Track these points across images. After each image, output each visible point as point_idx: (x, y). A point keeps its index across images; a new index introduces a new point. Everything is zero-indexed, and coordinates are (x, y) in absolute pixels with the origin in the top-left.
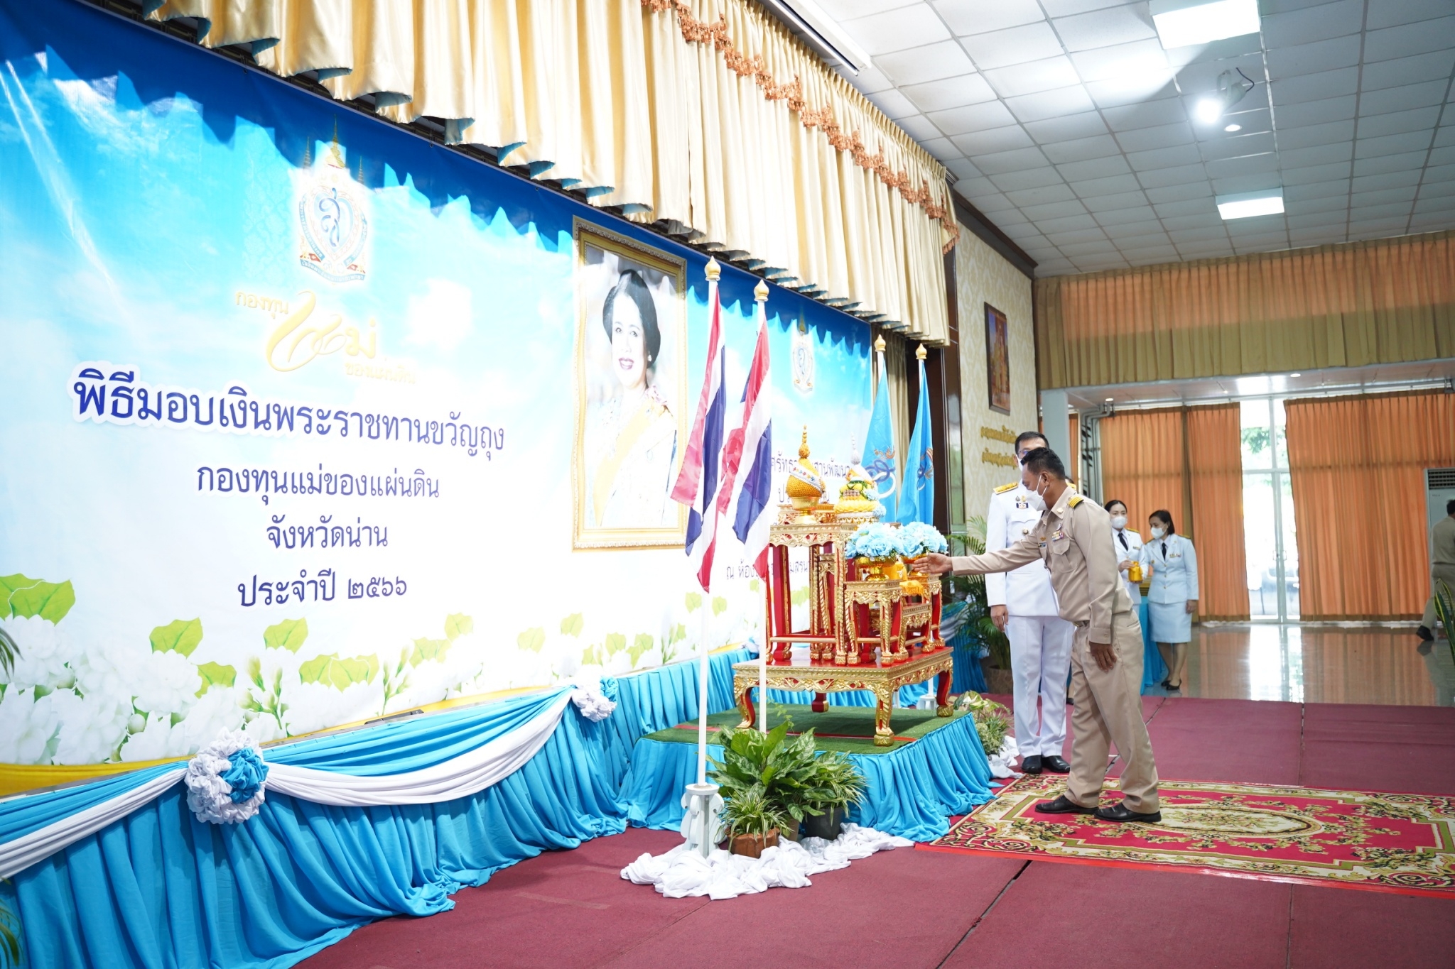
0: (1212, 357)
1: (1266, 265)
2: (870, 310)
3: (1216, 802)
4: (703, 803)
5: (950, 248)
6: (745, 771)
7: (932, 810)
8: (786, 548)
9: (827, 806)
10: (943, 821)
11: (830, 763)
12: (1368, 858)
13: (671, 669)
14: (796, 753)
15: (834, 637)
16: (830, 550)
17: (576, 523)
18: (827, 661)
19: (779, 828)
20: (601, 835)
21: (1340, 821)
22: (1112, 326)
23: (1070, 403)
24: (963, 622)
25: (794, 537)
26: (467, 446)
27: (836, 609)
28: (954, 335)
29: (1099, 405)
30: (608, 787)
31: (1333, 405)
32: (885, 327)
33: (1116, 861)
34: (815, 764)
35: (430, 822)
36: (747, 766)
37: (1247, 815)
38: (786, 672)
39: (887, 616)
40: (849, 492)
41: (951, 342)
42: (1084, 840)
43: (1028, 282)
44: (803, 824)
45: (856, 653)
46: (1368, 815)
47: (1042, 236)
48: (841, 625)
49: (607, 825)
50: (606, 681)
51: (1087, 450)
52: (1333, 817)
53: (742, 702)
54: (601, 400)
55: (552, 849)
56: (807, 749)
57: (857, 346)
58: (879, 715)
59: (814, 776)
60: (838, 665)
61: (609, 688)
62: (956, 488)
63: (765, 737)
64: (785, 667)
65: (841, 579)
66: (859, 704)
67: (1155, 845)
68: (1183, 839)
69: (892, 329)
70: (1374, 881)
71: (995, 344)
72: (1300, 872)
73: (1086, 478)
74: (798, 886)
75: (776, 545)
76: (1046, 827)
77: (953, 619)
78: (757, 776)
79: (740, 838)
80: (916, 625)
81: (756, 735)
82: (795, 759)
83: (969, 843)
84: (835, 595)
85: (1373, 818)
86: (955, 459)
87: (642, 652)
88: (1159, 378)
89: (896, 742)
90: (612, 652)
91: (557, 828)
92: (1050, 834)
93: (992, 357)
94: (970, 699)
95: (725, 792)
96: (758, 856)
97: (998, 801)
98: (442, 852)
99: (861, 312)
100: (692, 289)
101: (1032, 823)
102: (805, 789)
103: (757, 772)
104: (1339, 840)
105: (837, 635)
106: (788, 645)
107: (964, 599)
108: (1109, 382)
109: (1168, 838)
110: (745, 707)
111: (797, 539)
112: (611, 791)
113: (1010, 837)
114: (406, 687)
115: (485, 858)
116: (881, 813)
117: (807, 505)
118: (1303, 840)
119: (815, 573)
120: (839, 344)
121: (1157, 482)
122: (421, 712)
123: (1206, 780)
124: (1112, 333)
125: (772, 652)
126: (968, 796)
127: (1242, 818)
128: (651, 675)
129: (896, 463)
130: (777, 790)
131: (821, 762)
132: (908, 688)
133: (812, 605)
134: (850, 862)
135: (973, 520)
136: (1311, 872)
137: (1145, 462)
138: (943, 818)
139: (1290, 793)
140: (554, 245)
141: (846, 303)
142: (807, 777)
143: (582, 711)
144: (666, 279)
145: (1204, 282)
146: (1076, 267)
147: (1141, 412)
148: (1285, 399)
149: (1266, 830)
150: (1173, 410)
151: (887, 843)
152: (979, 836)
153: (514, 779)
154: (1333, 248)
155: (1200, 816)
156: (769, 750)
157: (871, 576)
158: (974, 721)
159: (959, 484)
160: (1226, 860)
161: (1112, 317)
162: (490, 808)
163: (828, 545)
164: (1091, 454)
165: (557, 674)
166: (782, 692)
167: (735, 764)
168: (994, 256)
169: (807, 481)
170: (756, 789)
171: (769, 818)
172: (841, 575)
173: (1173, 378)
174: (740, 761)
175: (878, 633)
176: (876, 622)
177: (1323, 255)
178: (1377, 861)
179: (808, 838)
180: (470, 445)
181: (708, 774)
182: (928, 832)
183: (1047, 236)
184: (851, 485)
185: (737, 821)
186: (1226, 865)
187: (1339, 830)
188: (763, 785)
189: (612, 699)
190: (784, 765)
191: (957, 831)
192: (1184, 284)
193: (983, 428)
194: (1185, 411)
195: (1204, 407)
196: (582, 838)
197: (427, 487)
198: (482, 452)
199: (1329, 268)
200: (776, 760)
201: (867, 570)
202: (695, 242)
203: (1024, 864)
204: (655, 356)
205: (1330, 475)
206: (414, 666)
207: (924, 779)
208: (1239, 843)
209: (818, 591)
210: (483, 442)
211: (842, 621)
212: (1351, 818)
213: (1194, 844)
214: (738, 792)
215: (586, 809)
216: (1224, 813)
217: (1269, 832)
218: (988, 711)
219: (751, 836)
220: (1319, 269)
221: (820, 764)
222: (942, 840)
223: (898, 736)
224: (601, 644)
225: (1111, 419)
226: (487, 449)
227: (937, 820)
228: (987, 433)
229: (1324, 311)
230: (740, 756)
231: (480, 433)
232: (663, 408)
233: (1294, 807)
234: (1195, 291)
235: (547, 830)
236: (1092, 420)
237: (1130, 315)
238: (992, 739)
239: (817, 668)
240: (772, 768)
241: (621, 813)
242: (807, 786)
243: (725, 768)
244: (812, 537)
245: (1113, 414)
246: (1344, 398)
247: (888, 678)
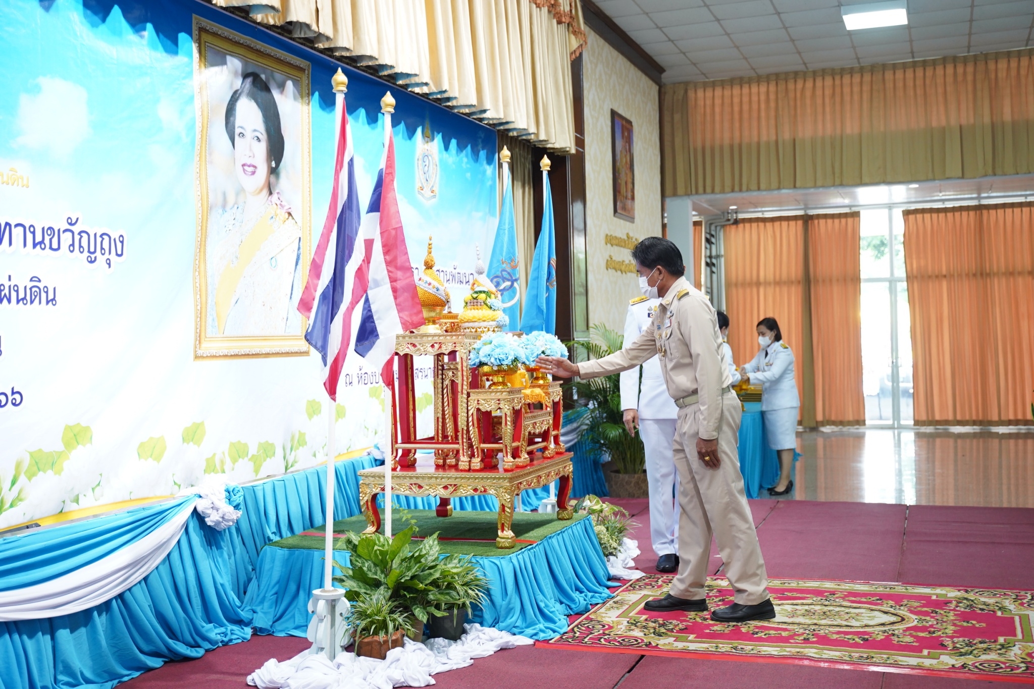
0: (833, 168)
1: (889, 75)
2: (497, 117)
3: (819, 598)
4: (330, 607)
5: (578, 55)
6: (370, 575)
7: (551, 610)
8: (412, 356)
9: (450, 607)
10: (562, 620)
11: (454, 565)
12: (955, 648)
13: (296, 477)
14: (420, 556)
15: (458, 443)
16: (455, 359)
17: (198, 330)
18: (451, 467)
19: (403, 629)
20: (225, 644)
21: (932, 615)
22: (737, 134)
23: (694, 210)
24: (585, 427)
25: (419, 346)
26: (86, 254)
27: (459, 416)
28: (580, 142)
29: (723, 213)
30: (233, 596)
31: (950, 215)
32: (511, 134)
33: (723, 654)
34: (438, 567)
35: (48, 637)
36: (373, 570)
37: (847, 610)
38: (411, 478)
39: (509, 423)
40: (473, 302)
41: (577, 150)
42: (695, 635)
43: (655, 88)
44: (427, 626)
45: (479, 459)
46: (958, 609)
47: (670, 43)
48: (465, 432)
49: (232, 634)
50: (231, 490)
51: (710, 257)
52: (926, 611)
53: (368, 507)
54: (224, 206)
55: (174, 659)
56: (431, 552)
57: (483, 154)
58: (501, 518)
59: (438, 579)
60: (462, 471)
61: (234, 497)
62: (581, 294)
63: (390, 542)
64: (410, 473)
65: (465, 387)
66: (482, 508)
67: (760, 639)
68: (787, 632)
69: (518, 136)
70: (958, 668)
71: (621, 151)
72: (892, 661)
73: (709, 285)
74: (423, 685)
75: (402, 354)
76: (659, 624)
77: (575, 425)
78: (382, 580)
79: (366, 640)
80: (537, 431)
81: (382, 540)
82: (420, 562)
83: (586, 640)
84: (459, 403)
85: (963, 612)
86: (579, 267)
87: (265, 460)
88: (782, 187)
89: (517, 544)
90: (234, 461)
91: (181, 638)
92: (663, 630)
93: (618, 164)
94: (591, 502)
95: (352, 596)
96: (384, 657)
97: (615, 600)
98: (60, 667)
99: (489, 119)
100: (317, 94)
101: (646, 620)
102: (430, 591)
103: (383, 576)
104: (930, 632)
105: (460, 441)
106: (413, 451)
107: (586, 405)
108: (733, 191)
109: (772, 632)
110: (370, 513)
111: (422, 348)
112: (236, 599)
113: (625, 634)
114: (21, 500)
115: (105, 672)
116: (503, 613)
117: (433, 314)
118: (896, 632)
119: (440, 381)
120: (464, 152)
121: (777, 289)
122: (38, 525)
123: (812, 578)
124: (736, 141)
125: (397, 459)
126: (586, 596)
127: (842, 613)
128: (275, 482)
129: (521, 272)
130: (402, 592)
131: (445, 564)
132: (531, 492)
133: (436, 412)
134: (472, 661)
135: (596, 327)
136: (901, 661)
137: (767, 271)
138: (562, 617)
139: (888, 589)
140: (174, 47)
141: (473, 110)
142: (431, 579)
143: (206, 520)
144: (289, 84)
145: (828, 92)
146: (703, 74)
147: (764, 220)
148: (904, 209)
149: (864, 624)
150: (795, 218)
151: (508, 642)
152: (596, 634)
153: (138, 591)
154: (955, 59)
155: (803, 612)
156: (394, 554)
157: (494, 384)
158: (594, 523)
159: (582, 290)
160: (825, 652)
161: (737, 125)
162: (112, 621)
163: (453, 354)
164: (714, 261)
165: (179, 483)
166: (407, 497)
167: (361, 568)
168: (621, 62)
169: (432, 291)
170: (382, 592)
171: (394, 620)
172: (465, 383)
173: (795, 187)
174: (366, 565)
175: (501, 439)
176: (498, 429)
177: (945, 67)
178: (962, 650)
179: (432, 639)
180: (89, 251)
181: (334, 579)
182: (547, 630)
183: (675, 42)
184: (475, 295)
185: (363, 624)
186: (824, 656)
187: (930, 623)
188: (388, 588)
189: (237, 507)
190: (409, 569)
191: (576, 629)
192: (808, 93)
193: (607, 235)
194: (807, 219)
195: (825, 216)
196: (206, 648)
197: (44, 295)
198: (101, 259)
199: (950, 79)
200: (401, 564)
201: (490, 378)
202: (321, 46)
203: (637, 659)
204: (278, 163)
205: (944, 284)
206: (30, 479)
207: (544, 579)
208: (838, 636)
209: (443, 399)
210: (102, 248)
211: (465, 428)
212: (942, 612)
213: (796, 637)
214: (364, 595)
215: (209, 617)
216: (826, 609)
217: (866, 626)
218: (607, 514)
219: (376, 638)
220: (940, 80)
221: (443, 567)
222: (561, 638)
223: (519, 538)
224: (223, 453)
225: (734, 226)
226: (107, 256)
227: (556, 619)
228: (611, 240)
229: (943, 122)
230: (366, 560)
231: (99, 240)
232: (287, 215)
233: (891, 603)
234: (819, 101)
235: (170, 641)
236: (716, 227)
237: (755, 124)
238: (611, 541)
239: (441, 473)
240: (398, 571)
241: (246, 621)
242: (431, 588)
243: (351, 573)
244: (437, 346)
245: (736, 222)
246: (961, 209)
247: (510, 482)
